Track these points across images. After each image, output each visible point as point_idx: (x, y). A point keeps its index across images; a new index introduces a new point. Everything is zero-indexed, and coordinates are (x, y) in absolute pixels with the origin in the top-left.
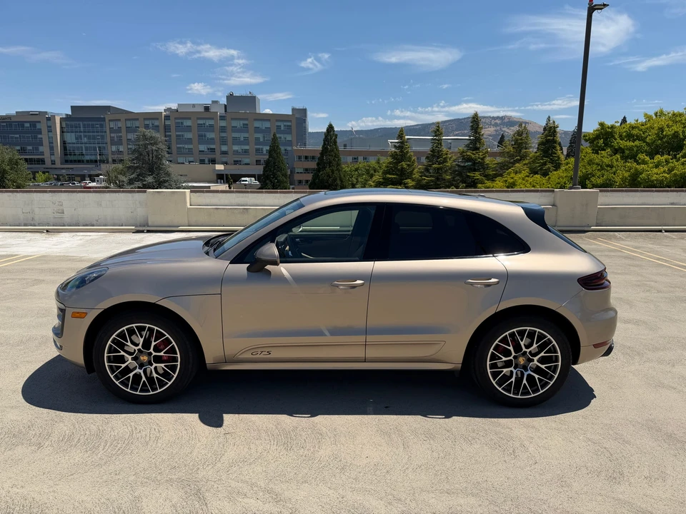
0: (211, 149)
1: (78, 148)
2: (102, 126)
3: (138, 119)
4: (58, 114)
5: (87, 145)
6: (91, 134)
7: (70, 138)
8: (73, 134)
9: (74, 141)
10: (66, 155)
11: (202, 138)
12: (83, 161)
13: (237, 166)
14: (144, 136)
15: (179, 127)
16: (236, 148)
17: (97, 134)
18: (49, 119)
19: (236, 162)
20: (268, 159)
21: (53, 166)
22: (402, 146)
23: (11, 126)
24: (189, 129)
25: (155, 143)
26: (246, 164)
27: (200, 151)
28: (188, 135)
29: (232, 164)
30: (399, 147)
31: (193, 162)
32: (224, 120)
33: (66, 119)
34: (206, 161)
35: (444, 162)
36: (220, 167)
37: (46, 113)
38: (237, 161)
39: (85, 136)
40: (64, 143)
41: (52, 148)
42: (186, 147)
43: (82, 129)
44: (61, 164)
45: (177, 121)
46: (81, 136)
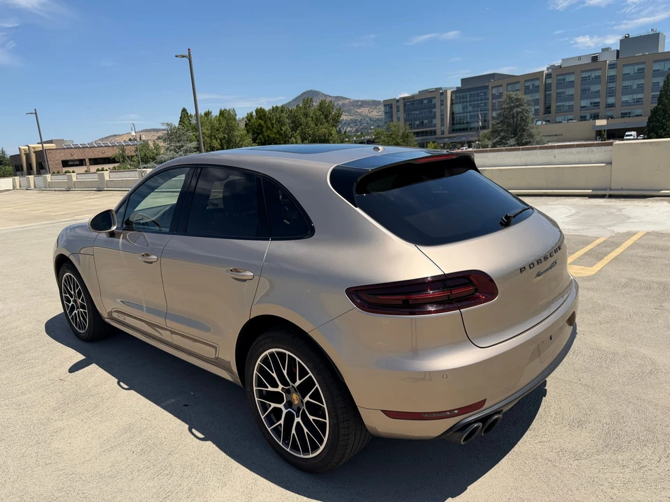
0: (595, 103)
1: (464, 116)
2: (485, 94)
3: (518, 82)
4: (450, 88)
5: (472, 114)
6: (476, 102)
7: (458, 108)
8: (461, 105)
9: (461, 111)
10: (453, 124)
11: (585, 93)
12: (471, 129)
13: (626, 120)
14: (511, 98)
15: (561, 84)
16: (625, 98)
17: (479, 102)
18: (442, 94)
19: (624, 115)
21: (443, 136)
23: (413, 104)
24: (571, 84)
25: (521, 105)
26: (636, 116)
27: (581, 107)
28: (570, 91)
29: (618, 118)
31: (572, 120)
32: (614, 68)
33: (458, 91)
34: (588, 117)
36: (601, 123)
37: (441, 89)
38: (626, 113)
39: (470, 105)
40: (452, 113)
41: (442, 120)
42: (567, 104)
43: (468, 99)
44: (449, 133)
45: (559, 78)
46: (467, 106)
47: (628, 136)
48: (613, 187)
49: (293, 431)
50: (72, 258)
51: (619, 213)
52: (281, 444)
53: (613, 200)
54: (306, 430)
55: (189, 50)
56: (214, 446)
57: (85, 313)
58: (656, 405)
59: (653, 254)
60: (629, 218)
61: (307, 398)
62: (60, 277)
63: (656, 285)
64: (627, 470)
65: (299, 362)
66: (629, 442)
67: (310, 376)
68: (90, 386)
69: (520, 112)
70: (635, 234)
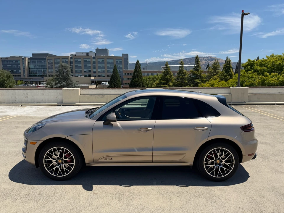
0: (89, 71)
1: (35, 70)
2: (45, 62)
3: (59, 59)
4: (27, 57)
5: (39, 69)
6: (40, 65)
7: (32, 66)
8: (33, 65)
9: (33, 68)
10: (30, 73)
11: (85, 66)
12: (37, 76)
13: (100, 78)
14: (62, 65)
15: (77, 62)
16: (99, 70)
17: (43, 65)
18: (23, 59)
19: (99, 76)
20: (113, 75)
21: (25, 78)
22: (167, 69)
23: (8, 62)
24: (80, 62)
25: (66, 69)
26: (103, 77)
27: (85, 72)
28: (80, 65)
29: (97, 77)
30: (166, 69)
31: (82, 76)
32: (95, 59)
33: (30, 59)
34: (87, 76)
35: (184, 76)
36: (93, 78)
37: (22, 56)
38: (100, 75)
39: (38, 66)
40: (29, 68)
41: (24, 71)
42: (79, 70)
43: (36, 63)
44: (28, 77)
45: (75, 59)
46: (36, 66)
47: (102, 83)
69: (66, 71)
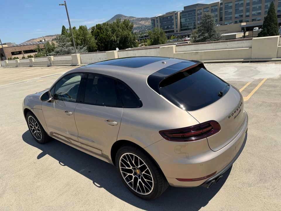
0: (241, 15)
1: (186, 24)
2: (194, 13)
3: (208, 7)
4: (179, 11)
5: (189, 22)
6: (190, 17)
7: (183, 20)
8: (184, 19)
9: (184, 21)
10: (181, 27)
11: (237, 11)
12: (189, 29)
13: (254, 22)
14: (206, 15)
15: (227, 7)
16: (254, 13)
17: (192, 17)
18: (176, 14)
19: (253, 20)
21: (177, 33)
23: (164, 19)
24: (231, 7)
25: (210, 18)
26: (258, 20)
27: (235, 17)
28: (230, 11)
29: (251, 21)
31: (231, 23)
33: (182, 13)
34: (238, 22)
36: (243, 24)
37: (175, 12)
38: (254, 19)
39: (188, 19)
40: (181, 23)
41: (177, 26)
42: (229, 16)
43: (187, 16)
44: (180, 31)
45: (226, 5)
46: (187, 19)
47: (255, 29)
48: (252, 58)
49: (138, 184)
50: (32, 110)
51: (255, 70)
52: (133, 189)
53: (252, 63)
54: (143, 184)
55: (65, 1)
56: (105, 190)
57: (40, 133)
58: (278, 160)
59: (271, 89)
60: (259, 72)
61: (144, 173)
62: (27, 117)
63: (273, 104)
64: (270, 190)
65: (139, 159)
66: (269, 178)
67: (145, 165)
68: (47, 165)
69: (210, 21)
70: (263, 80)
